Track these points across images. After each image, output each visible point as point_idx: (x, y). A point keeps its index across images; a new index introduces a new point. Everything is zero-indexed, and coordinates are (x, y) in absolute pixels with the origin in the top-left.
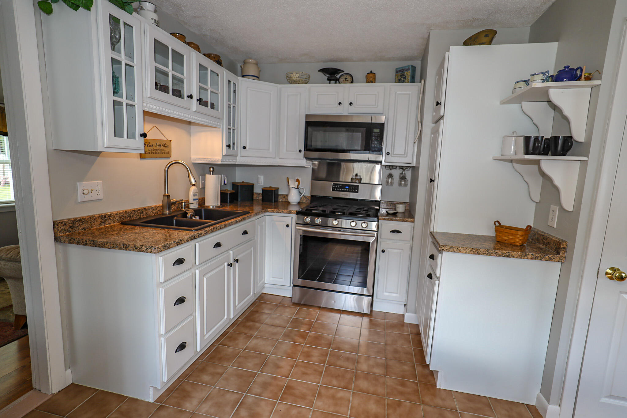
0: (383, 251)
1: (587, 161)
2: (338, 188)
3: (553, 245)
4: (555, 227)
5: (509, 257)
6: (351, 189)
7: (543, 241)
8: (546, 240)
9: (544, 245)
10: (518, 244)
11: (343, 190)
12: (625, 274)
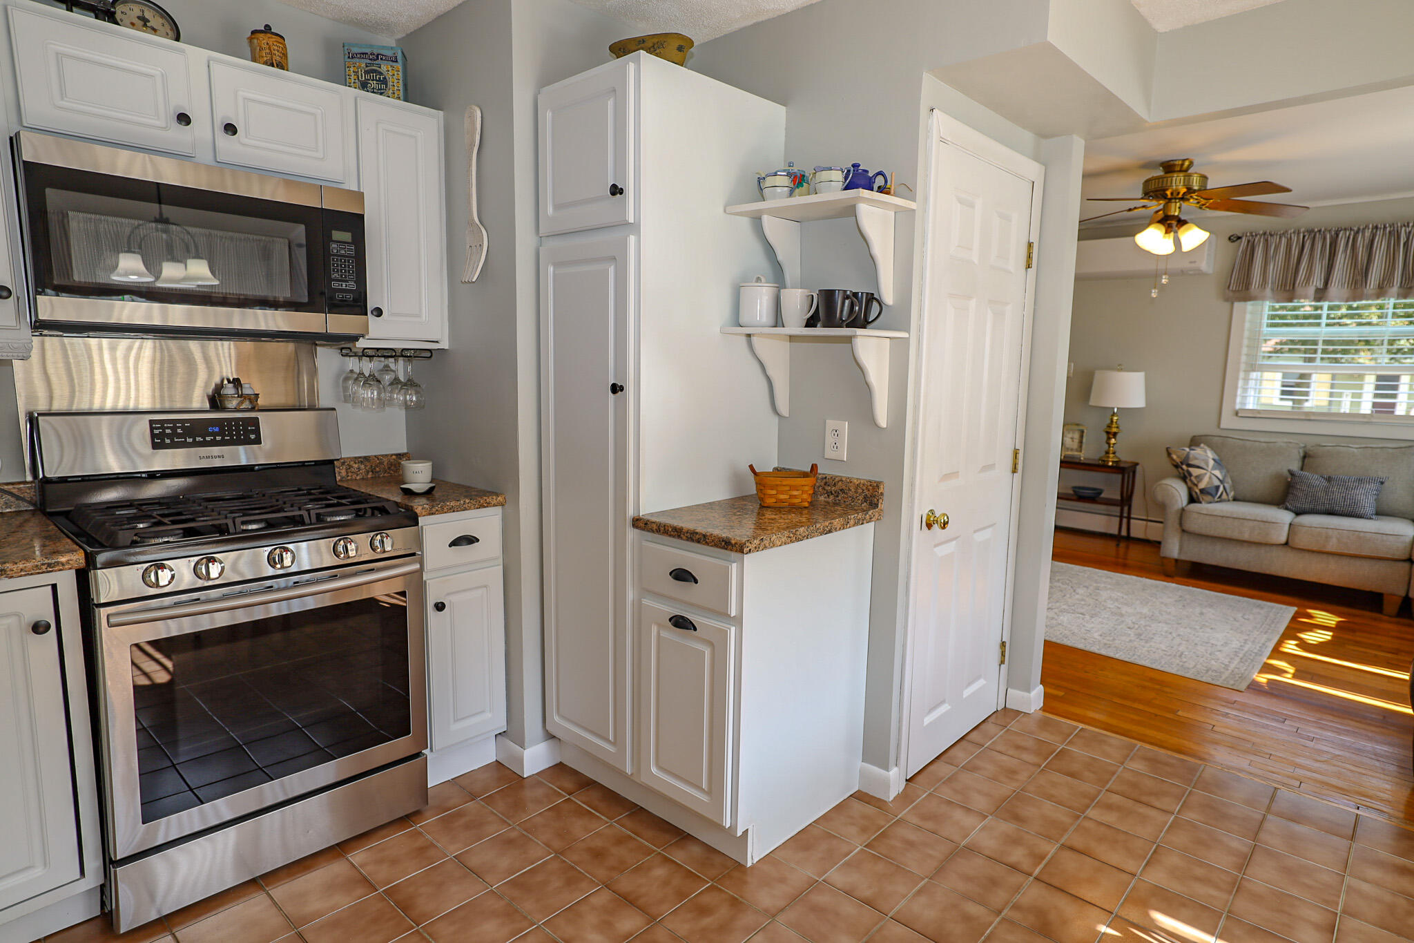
0: (440, 607)
1: (908, 339)
2: (179, 436)
3: (856, 492)
4: (845, 460)
5: (832, 532)
6: (231, 435)
7: (824, 489)
8: (835, 485)
9: (828, 496)
10: (806, 504)
11: (198, 439)
12: (948, 518)
